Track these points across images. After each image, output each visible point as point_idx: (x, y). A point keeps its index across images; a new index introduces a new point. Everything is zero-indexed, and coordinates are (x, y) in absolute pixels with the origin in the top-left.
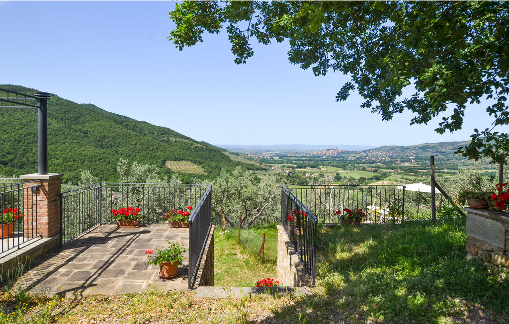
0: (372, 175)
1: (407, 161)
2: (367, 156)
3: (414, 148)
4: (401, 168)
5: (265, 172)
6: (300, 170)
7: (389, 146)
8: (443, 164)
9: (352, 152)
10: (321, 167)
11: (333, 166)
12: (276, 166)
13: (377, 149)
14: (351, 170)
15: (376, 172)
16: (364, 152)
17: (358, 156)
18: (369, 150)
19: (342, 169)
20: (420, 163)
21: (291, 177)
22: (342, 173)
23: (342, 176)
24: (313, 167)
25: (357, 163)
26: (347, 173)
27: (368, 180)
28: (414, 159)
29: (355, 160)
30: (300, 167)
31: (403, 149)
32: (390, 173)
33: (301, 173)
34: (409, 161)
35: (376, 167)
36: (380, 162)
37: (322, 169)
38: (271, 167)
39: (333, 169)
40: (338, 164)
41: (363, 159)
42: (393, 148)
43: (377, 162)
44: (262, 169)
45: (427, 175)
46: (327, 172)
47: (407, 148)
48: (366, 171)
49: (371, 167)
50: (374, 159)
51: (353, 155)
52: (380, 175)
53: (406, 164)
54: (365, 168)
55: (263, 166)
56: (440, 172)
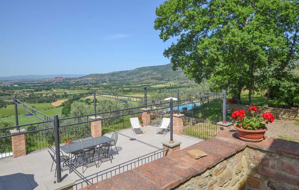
0: (87, 91)
1: (105, 82)
2: (82, 80)
3: (108, 75)
4: (102, 86)
5: (9, 97)
6: (37, 92)
7: (94, 74)
8: (123, 83)
9: (73, 79)
10: (52, 89)
11: (61, 88)
12: (18, 91)
13: (87, 76)
14: (73, 90)
15: (89, 90)
16: (80, 78)
17: (76, 81)
18: (83, 77)
19: (67, 89)
20: (112, 83)
21: (32, 98)
22: (68, 92)
23: (69, 94)
24: (47, 90)
25: (77, 85)
26: (71, 92)
27: (85, 95)
28: (108, 81)
29: (75, 83)
30: (37, 91)
31: (102, 75)
32: (97, 89)
33: (39, 94)
34: (106, 82)
35: (88, 87)
36: (90, 84)
37: (54, 91)
38: (13, 92)
39: (62, 90)
40: (64, 87)
41: (80, 82)
42: (96, 75)
43: (89, 84)
44: (6, 95)
45: (116, 89)
46: (58, 93)
47: (104, 75)
48: (83, 90)
49: (85, 87)
50: (86, 82)
51: (73, 80)
52: (91, 91)
53: (105, 84)
54: (82, 88)
55: (6, 92)
56: (122, 87)
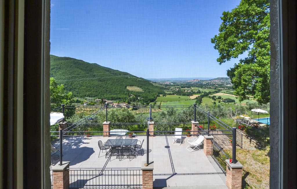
0: (214, 90)
2: (211, 82)
4: (227, 87)
5: (168, 90)
6: (183, 89)
7: (220, 78)
9: (205, 81)
10: (191, 87)
12: (172, 87)
13: (215, 79)
14: (205, 88)
16: (210, 80)
17: (207, 82)
18: (212, 79)
19: (200, 88)
21: (179, 92)
22: (201, 90)
23: (201, 91)
24: (188, 87)
25: (207, 85)
26: (203, 90)
27: (212, 93)
30: (183, 88)
32: (222, 89)
33: (183, 90)
35: (215, 87)
36: (217, 85)
38: (170, 88)
39: (197, 88)
40: (199, 86)
44: (167, 89)
46: (194, 90)
49: (213, 87)
50: (214, 83)
51: (205, 82)
52: (217, 90)
53: (229, 85)
54: (211, 88)
55: (167, 88)
